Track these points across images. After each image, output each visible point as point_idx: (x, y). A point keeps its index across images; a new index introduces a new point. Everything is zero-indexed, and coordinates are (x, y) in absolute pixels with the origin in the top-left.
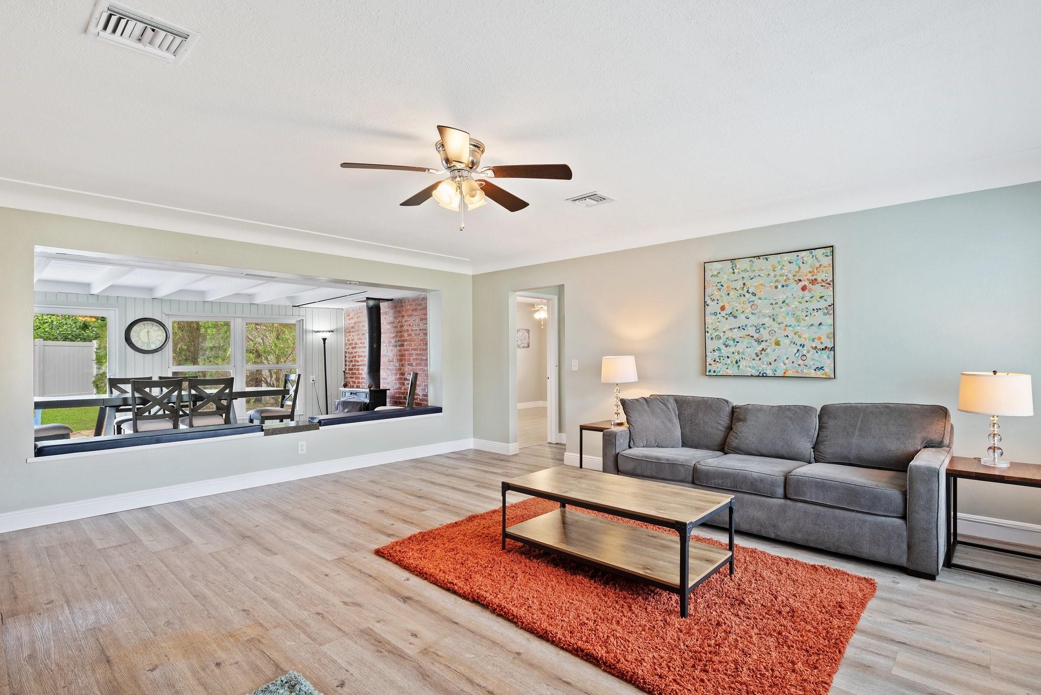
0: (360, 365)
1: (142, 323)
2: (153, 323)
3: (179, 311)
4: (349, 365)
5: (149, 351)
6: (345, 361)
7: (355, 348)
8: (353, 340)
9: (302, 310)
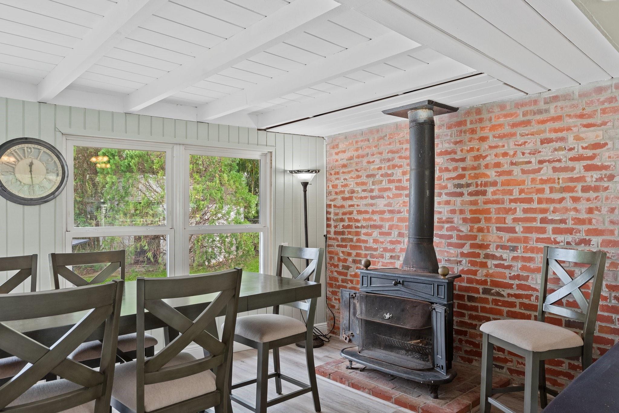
0: (363, 227)
1: (20, 146)
2: (39, 147)
3: (85, 128)
4: (336, 227)
5: (31, 199)
6: (328, 219)
7: (350, 198)
8: (346, 186)
9: (271, 136)
